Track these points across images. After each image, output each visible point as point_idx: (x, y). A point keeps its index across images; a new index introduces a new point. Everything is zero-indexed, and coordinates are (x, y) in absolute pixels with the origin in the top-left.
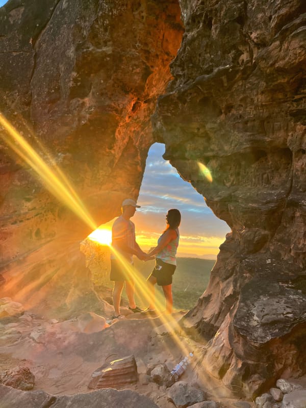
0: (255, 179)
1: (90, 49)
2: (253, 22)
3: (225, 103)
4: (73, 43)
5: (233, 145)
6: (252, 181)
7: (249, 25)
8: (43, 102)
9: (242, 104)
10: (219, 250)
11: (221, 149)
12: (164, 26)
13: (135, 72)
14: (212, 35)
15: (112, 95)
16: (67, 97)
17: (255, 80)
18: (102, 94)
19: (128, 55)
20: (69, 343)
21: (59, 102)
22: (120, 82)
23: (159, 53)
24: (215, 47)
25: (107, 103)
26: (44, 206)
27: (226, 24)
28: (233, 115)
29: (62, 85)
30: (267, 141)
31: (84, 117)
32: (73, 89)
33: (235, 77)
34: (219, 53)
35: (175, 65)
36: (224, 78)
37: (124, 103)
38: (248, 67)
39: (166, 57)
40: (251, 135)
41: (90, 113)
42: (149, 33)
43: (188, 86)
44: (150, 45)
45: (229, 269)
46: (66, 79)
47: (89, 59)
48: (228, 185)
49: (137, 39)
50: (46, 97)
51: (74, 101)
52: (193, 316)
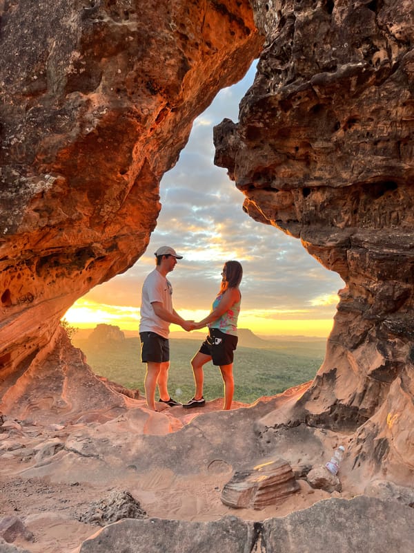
0: (380, 218)
1: (105, 20)
2: (396, 11)
3: (349, 115)
4: (75, 9)
5: (356, 172)
6: (375, 221)
7: (389, 14)
8: (16, 93)
9: (373, 117)
10: (337, 311)
11: (337, 177)
12: (206, 4)
13: (169, 64)
14: (336, 20)
15: (133, 93)
16: (60, 89)
17: (394, 87)
18: (118, 91)
19: (159, 38)
20: (138, 451)
21: (44, 95)
22: (146, 75)
23: (199, 42)
24: (339, 36)
25: (125, 105)
26: (19, 255)
27: (357, 8)
28: (356, 131)
29: (52, 69)
30: (406, 168)
31: (90, 123)
32: (71, 78)
33: (368, 80)
34: (346, 45)
35: (271, 56)
36: (354, 80)
37: (149, 108)
38: (385, 68)
39: (207, 48)
40: (383, 160)
41: (100, 118)
42: (186, 10)
43: (297, 87)
44: (188, 28)
45: (358, 334)
46: (60, 60)
47: (103, 34)
48: (341, 225)
49: (172, 15)
50: (23, 85)
51: (73, 96)
52: (315, 399)
